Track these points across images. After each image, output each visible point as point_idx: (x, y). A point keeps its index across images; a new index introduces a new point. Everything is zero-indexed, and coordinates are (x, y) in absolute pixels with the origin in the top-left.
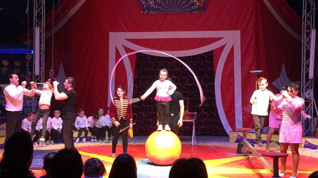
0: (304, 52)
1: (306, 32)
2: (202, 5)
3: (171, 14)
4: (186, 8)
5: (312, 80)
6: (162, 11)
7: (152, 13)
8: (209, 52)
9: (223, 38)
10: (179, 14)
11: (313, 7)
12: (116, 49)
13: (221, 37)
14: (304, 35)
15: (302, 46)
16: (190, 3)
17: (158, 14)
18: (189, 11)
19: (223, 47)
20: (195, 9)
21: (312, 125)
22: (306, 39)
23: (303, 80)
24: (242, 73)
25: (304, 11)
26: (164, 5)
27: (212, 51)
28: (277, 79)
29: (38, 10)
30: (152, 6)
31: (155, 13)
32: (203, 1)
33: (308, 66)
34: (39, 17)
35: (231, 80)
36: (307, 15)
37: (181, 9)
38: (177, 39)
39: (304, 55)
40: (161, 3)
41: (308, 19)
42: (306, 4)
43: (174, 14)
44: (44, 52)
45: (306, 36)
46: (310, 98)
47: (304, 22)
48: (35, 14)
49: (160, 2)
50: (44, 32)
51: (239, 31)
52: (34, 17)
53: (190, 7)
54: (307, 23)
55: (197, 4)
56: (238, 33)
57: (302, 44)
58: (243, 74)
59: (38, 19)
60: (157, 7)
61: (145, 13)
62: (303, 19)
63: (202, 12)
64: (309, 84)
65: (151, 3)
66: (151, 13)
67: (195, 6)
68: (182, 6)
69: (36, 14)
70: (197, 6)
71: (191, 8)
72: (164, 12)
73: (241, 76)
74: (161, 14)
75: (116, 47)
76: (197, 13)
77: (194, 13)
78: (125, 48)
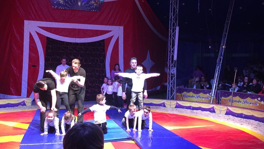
0: (170, 41)
1: (173, 29)
2: (98, 6)
3: (76, 10)
4: (87, 7)
5: (175, 61)
6: (68, 7)
7: (61, 8)
8: (102, 40)
9: (112, 31)
10: (82, 11)
11: (177, 11)
12: (30, 34)
13: (110, 30)
16: (89, 3)
18: (89, 9)
19: (112, 37)
20: (93, 9)
21: (175, 92)
25: (171, 14)
26: (70, 3)
27: (104, 39)
28: (144, 61)
30: (61, 3)
31: (63, 8)
32: (99, 3)
33: (173, 52)
37: (82, 7)
39: (170, 44)
41: (173, 19)
43: (77, 10)
45: (173, 31)
46: (174, 73)
51: (123, 27)
55: (95, 4)
56: (122, 28)
57: (169, 36)
60: (64, 4)
61: (55, 8)
62: (170, 20)
63: (98, 11)
64: (173, 65)
66: (59, 8)
67: (93, 6)
70: (95, 6)
71: (90, 8)
74: (68, 10)
75: (30, 33)
76: (94, 11)
77: (93, 11)
78: (38, 33)
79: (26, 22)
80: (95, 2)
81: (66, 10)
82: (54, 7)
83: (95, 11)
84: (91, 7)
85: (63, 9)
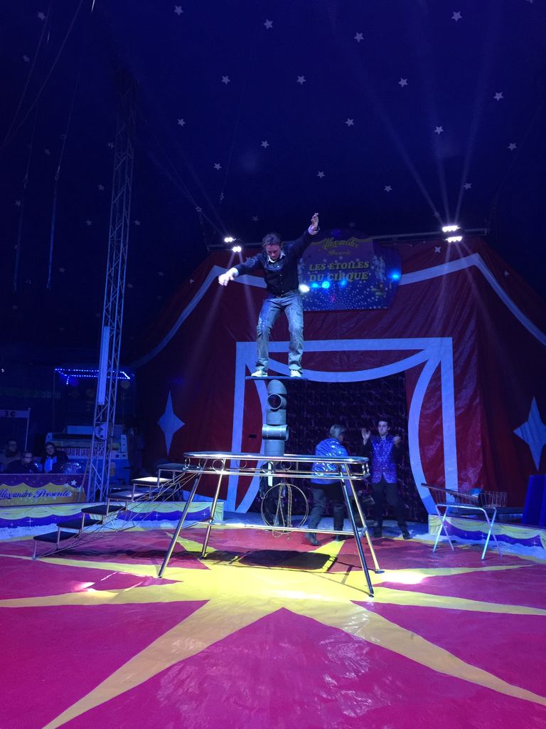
2: (385, 296)
4: (358, 301)
9: (422, 350)
10: (349, 311)
13: (418, 349)
16: (365, 292)
18: (364, 306)
20: (374, 303)
24: (456, 409)
27: (403, 372)
28: (522, 426)
32: (386, 289)
35: (437, 422)
37: (350, 303)
38: (344, 352)
40: (318, 294)
43: (339, 311)
51: (451, 338)
53: (365, 299)
55: (378, 294)
56: (448, 341)
58: (459, 413)
63: (386, 308)
67: (373, 298)
71: (367, 302)
72: (323, 307)
73: (456, 417)
74: (318, 312)
75: (246, 367)
76: (377, 309)
77: (373, 309)
79: (240, 345)
80: (378, 288)
81: (315, 312)
83: (379, 307)
84: (369, 300)
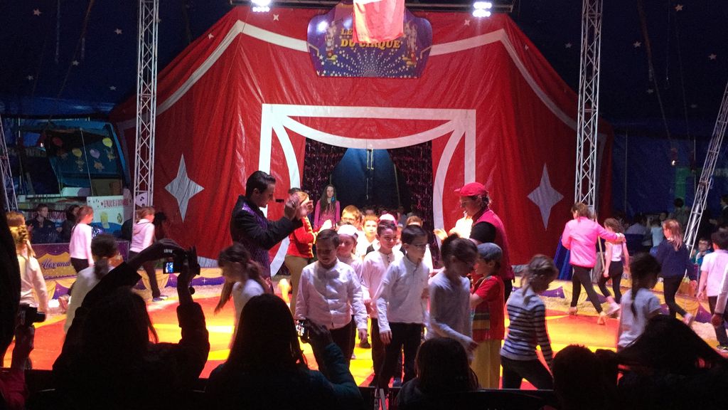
0: (580, 144)
1: (586, 114)
2: (415, 66)
3: (366, 78)
4: (390, 69)
6: (351, 72)
7: (334, 74)
8: (425, 143)
9: (449, 121)
11: (596, 72)
12: (273, 132)
13: (445, 119)
14: (580, 118)
15: (578, 135)
16: (396, 61)
17: (343, 77)
19: (449, 135)
20: (405, 72)
22: (585, 124)
23: (578, 191)
25: (582, 77)
26: (354, 63)
27: (431, 141)
28: (535, 191)
29: (144, 64)
30: (334, 63)
31: (338, 75)
34: (147, 76)
36: (586, 85)
37: (381, 71)
38: (374, 120)
39: (580, 150)
40: (349, 59)
41: (589, 91)
42: (585, 66)
43: (370, 78)
44: (154, 135)
45: (585, 119)
47: (582, 96)
48: (140, 71)
49: (347, 58)
50: (155, 102)
51: (475, 111)
52: (139, 75)
53: (396, 68)
54: (586, 97)
55: (409, 63)
56: (472, 113)
57: (578, 131)
59: (145, 79)
60: (342, 66)
61: (323, 75)
62: (580, 92)
63: (416, 78)
64: (587, 198)
65: (333, 58)
66: (332, 75)
67: (404, 67)
68: (383, 67)
69: (142, 71)
70: (408, 66)
71: (398, 70)
72: (354, 74)
74: (349, 77)
75: (273, 130)
76: (407, 78)
77: (403, 78)
78: (289, 131)
79: (267, 109)
80: (409, 57)
81: (346, 77)
82: (321, 74)
83: (410, 76)
84: (400, 69)
85: (338, 77)
